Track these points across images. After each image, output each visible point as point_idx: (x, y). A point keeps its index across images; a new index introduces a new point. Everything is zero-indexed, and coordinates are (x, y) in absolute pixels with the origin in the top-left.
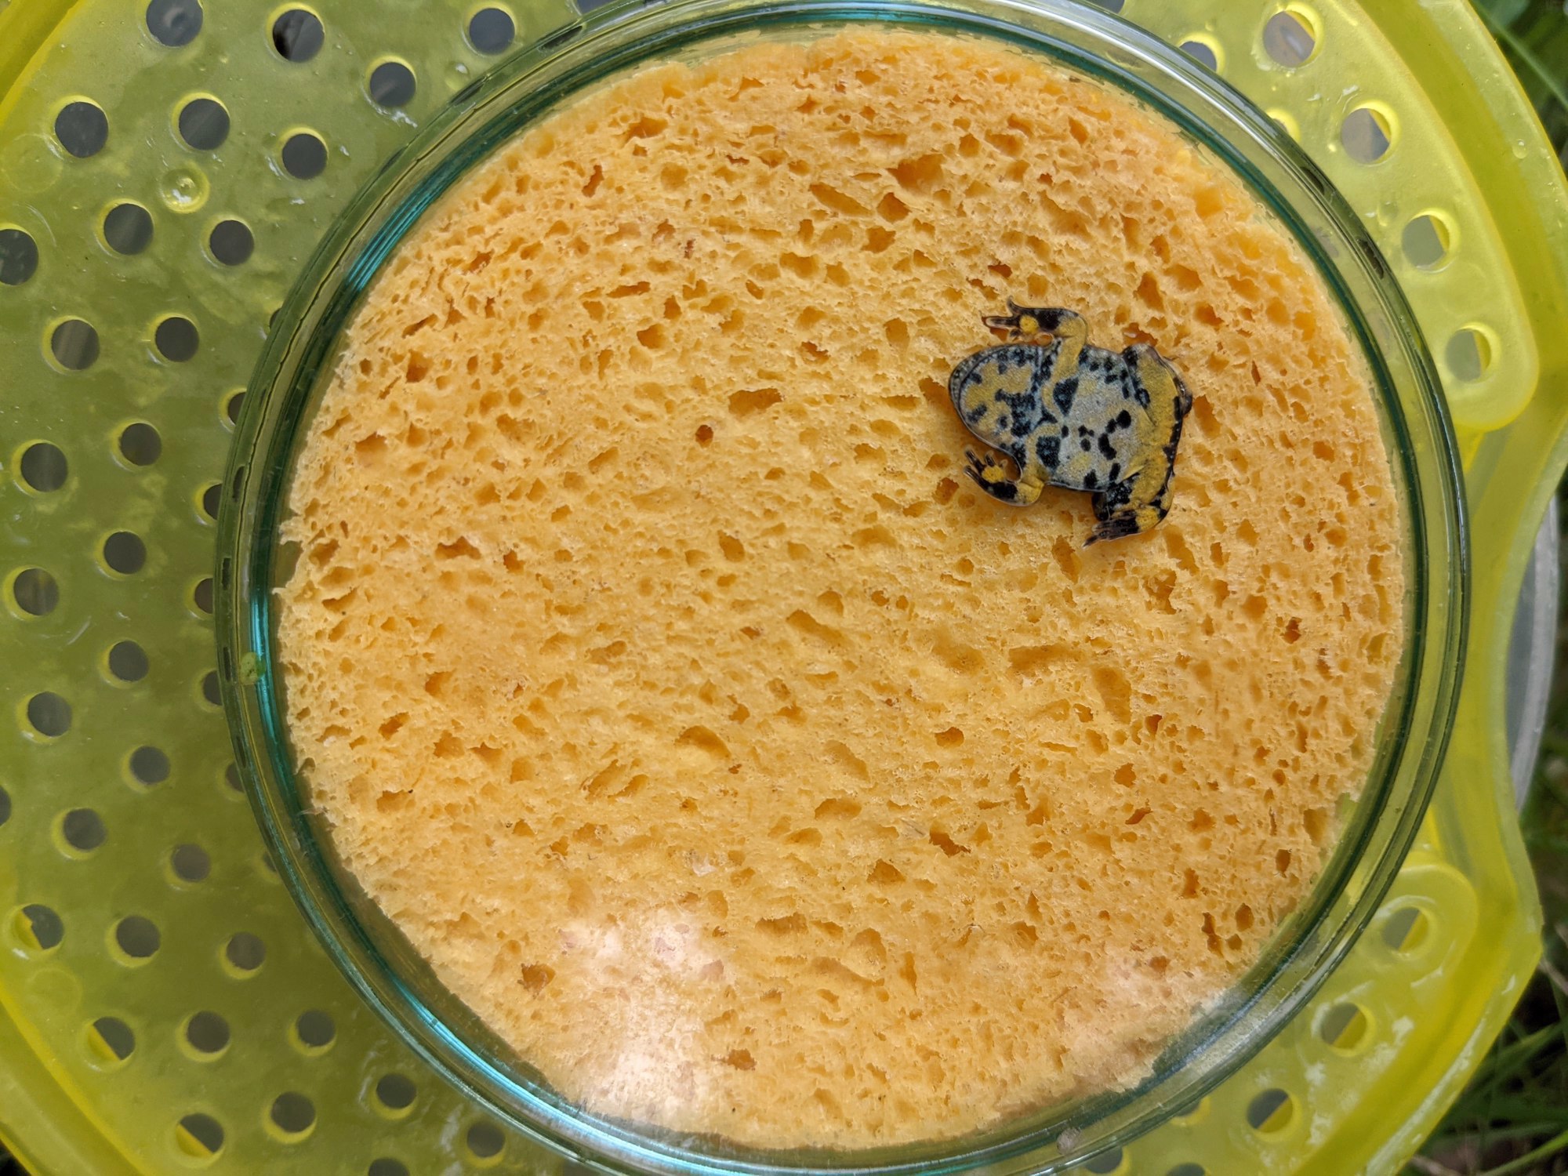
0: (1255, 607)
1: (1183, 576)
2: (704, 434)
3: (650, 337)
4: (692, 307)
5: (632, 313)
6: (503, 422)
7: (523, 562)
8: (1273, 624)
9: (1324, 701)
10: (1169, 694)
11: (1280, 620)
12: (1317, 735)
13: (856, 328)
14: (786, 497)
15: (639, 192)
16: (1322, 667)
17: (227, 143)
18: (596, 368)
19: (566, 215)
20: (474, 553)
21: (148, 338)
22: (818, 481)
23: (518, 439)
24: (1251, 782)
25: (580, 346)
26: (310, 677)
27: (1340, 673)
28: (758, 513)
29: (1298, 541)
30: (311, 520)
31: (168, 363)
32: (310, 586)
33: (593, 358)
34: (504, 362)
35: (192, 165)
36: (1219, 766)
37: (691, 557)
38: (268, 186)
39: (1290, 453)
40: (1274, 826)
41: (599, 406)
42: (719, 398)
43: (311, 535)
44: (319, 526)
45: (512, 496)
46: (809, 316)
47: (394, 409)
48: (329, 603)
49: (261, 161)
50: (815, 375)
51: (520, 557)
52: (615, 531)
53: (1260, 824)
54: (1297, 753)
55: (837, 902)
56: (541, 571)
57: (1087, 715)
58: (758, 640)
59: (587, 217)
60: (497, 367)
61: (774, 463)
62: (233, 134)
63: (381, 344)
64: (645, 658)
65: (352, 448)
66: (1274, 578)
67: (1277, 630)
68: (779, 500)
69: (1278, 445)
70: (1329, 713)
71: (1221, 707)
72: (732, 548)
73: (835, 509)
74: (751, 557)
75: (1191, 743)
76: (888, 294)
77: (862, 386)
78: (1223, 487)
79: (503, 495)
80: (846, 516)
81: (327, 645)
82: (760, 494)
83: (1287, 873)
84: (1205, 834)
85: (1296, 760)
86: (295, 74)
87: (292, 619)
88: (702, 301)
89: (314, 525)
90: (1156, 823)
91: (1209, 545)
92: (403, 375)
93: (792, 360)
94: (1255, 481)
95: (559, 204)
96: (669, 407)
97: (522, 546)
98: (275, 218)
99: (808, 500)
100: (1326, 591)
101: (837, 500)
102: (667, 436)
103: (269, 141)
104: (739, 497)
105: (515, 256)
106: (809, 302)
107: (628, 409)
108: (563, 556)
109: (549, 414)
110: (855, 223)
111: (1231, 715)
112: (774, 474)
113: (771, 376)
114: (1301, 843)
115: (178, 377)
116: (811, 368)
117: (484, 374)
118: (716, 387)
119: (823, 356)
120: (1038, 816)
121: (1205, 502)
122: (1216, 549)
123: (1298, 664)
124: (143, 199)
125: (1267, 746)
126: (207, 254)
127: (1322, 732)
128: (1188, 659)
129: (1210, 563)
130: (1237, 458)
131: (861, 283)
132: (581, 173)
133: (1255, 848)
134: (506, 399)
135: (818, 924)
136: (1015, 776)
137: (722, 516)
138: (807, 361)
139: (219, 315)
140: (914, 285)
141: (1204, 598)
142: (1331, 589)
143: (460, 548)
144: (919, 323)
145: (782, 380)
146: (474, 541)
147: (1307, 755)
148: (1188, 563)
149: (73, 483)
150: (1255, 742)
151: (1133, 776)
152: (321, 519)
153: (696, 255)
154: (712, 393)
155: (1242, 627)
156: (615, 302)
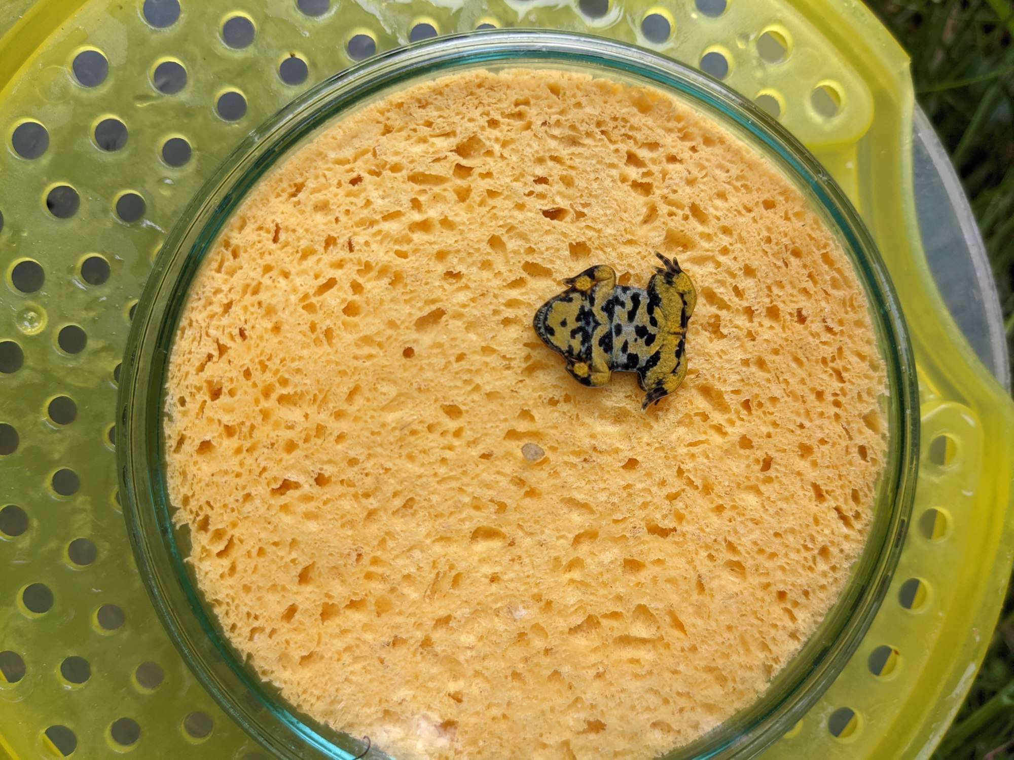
0: (773, 313)
1: (723, 313)
2: (408, 353)
3: (350, 310)
4: (369, 280)
5: (333, 299)
6: (282, 399)
7: (330, 477)
8: (788, 317)
9: (840, 349)
10: (748, 384)
11: (791, 314)
12: (846, 369)
13: (471, 251)
14: (473, 368)
15: (306, 226)
16: (829, 330)
17: (46, 282)
18: (325, 342)
19: (268, 259)
20: (297, 486)
21: (45, 417)
22: (487, 350)
23: (295, 405)
24: (822, 414)
25: (309, 333)
26: (228, 604)
27: (841, 328)
28: (459, 383)
29: (780, 263)
30: (188, 508)
31: (62, 427)
32: (204, 549)
33: (322, 337)
34: (267, 363)
35: (30, 303)
36: (798, 414)
37: (430, 428)
38: (80, 296)
39: (752, 214)
40: (848, 433)
41: (337, 363)
42: (407, 328)
43: (192, 517)
44: (194, 510)
45: (306, 440)
46: (441, 256)
47: (210, 420)
48: (220, 554)
49: (70, 284)
50: (460, 289)
51: (327, 475)
52: (379, 433)
53: (840, 436)
54: (841, 385)
55: (611, 597)
56: (344, 477)
57: (705, 417)
58: (492, 459)
59: (280, 254)
60: (264, 368)
61: (458, 351)
62: (47, 275)
63: (187, 383)
64: (429, 500)
65: (195, 455)
66: (776, 290)
67: (792, 320)
68: (469, 371)
69: (744, 212)
70: (847, 353)
71: (781, 379)
72: (453, 411)
73: (504, 363)
74: (467, 411)
75: (774, 406)
76: (482, 224)
77: (489, 284)
78: (725, 251)
79: (300, 443)
80: (512, 364)
81: (230, 581)
82: (457, 373)
83: (868, 459)
84: (810, 458)
85: (842, 389)
86: (71, 224)
87: (203, 573)
88: (373, 274)
89: (191, 512)
90: (779, 464)
91: (731, 289)
92: (207, 398)
93: (442, 287)
94: (742, 240)
95: (262, 254)
96: (380, 345)
97: (325, 467)
98: (92, 314)
99: (486, 364)
100: (809, 285)
101: (504, 357)
102: (386, 363)
103: (71, 270)
104: (446, 380)
105: (248, 296)
106: (437, 247)
107: (356, 358)
108: (353, 462)
109: (308, 381)
110: (445, 190)
111: (790, 380)
112: (460, 357)
113: (433, 301)
114: (868, 437)
115: (72, 432)
116: (455, 287)
117: (257, 375)
118: (403, 322)
119: (457, 276)
120: (707, 489)
121: (718, 264)
122: (736, 289)
123: (815, 335)
124: (9, 336)
125: (819, 388)
126: (60, 352)
127: (849, 367)
128: (748, 360)
129: (736, 299)
130: (726, 231)
131: (464, 224)
132: (268, 232)
133: (844, 452)
134: (277, 385)
135: (605, 616)
136: (680, 472)
137: (439, 396)
138: (451, 284)
139: (81, 385)
140: (494, 211)
141: (742, 321)
142: (810, 282)
143: (286, 486)
144: (507, 232)
145: (441, 301)
146: (293, 477)
147: (847, 383)
148: (723, 305)
149: (35, 523)
150: (812, 390)
151: (750, 441)
152: (193, 505)
153: (357, 248)
154: (402, 327)
155: (771, 327)
156: (320, 298)
